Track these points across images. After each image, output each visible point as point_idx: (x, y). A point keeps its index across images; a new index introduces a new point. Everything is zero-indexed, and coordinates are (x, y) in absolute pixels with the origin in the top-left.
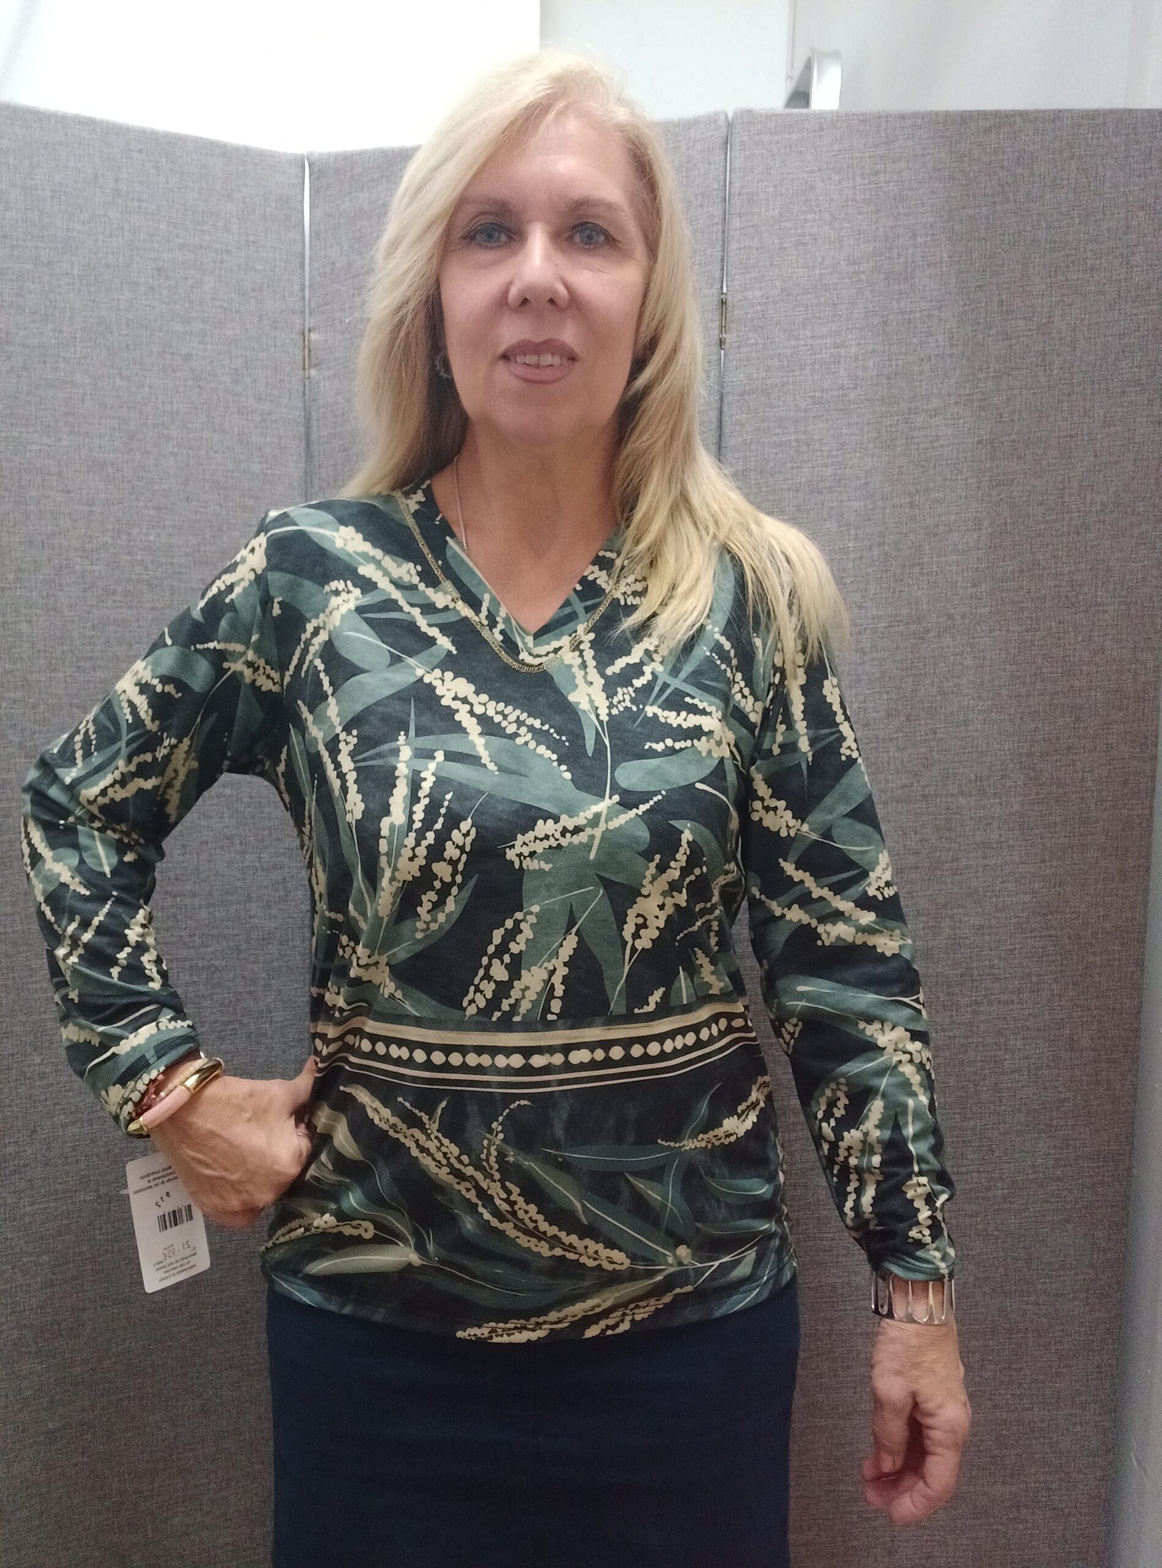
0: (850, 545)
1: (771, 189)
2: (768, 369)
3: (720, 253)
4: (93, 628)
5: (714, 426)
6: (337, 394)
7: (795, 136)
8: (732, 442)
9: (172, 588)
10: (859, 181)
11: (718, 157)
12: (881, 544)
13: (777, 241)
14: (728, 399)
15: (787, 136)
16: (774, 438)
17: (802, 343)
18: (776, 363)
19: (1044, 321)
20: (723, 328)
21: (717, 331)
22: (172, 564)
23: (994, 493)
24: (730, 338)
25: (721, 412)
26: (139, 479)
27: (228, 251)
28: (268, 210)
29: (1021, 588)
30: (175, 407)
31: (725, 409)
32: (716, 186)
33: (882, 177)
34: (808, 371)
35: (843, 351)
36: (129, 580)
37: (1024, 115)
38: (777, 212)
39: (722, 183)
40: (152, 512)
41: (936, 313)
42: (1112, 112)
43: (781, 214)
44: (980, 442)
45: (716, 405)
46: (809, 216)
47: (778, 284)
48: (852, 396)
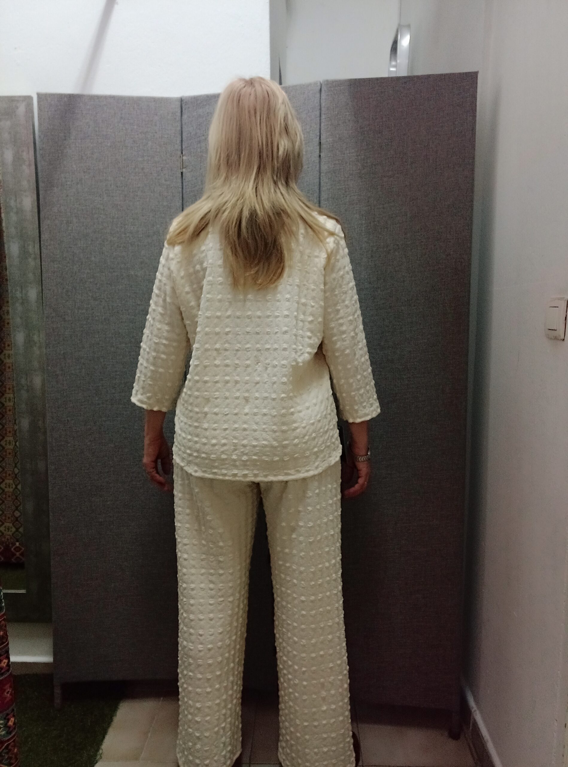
0: (364, 222)
1: (335, 105)
2: (335, 164)
3: (319, 127)
4: (114, 258)
5: (318, 184)
6: (192, 177)
7: (342, 88)
8: (324, 189)
9: (138, 245)
10: (363, 100)
11: (318, 95)
12: (374, 221)
13: (337, 122)
14: (322, 174)
15: (339, 88)
16: (338, 187)
17: (346, 155)
18: (337, 162)
19: (426, 144)
20: (320, 151)
21: (318, 152)
22: (138, 237)
23: (411, 203)
24: (322, 155)
25: (320, 178)
26: (128, 209)
27: (156, 133)
28: (169, 117)
29: (421, 235)
30: (139, 185)
31: (321, 178)
32: (317, 105)
33: (371, 100)
34: (348, 164)
35: (359, 157)
36: (125, 243)
37: (418, 77)
38: (336, 113)
39: (319, 104)
40: (132, 220)
41: (390, 144)
42: (447, 74)
43: (338, 113)
44: (406, 186)
45: (318, 177)
46: (348, 113)
47: (338, 136)
48: (363, 172)
